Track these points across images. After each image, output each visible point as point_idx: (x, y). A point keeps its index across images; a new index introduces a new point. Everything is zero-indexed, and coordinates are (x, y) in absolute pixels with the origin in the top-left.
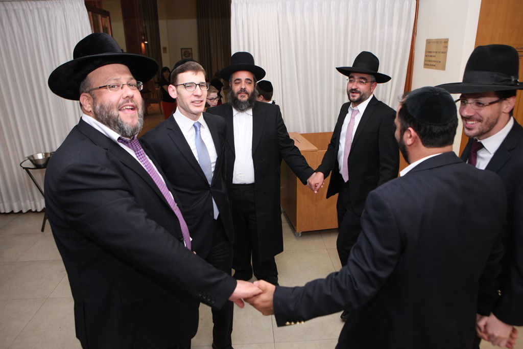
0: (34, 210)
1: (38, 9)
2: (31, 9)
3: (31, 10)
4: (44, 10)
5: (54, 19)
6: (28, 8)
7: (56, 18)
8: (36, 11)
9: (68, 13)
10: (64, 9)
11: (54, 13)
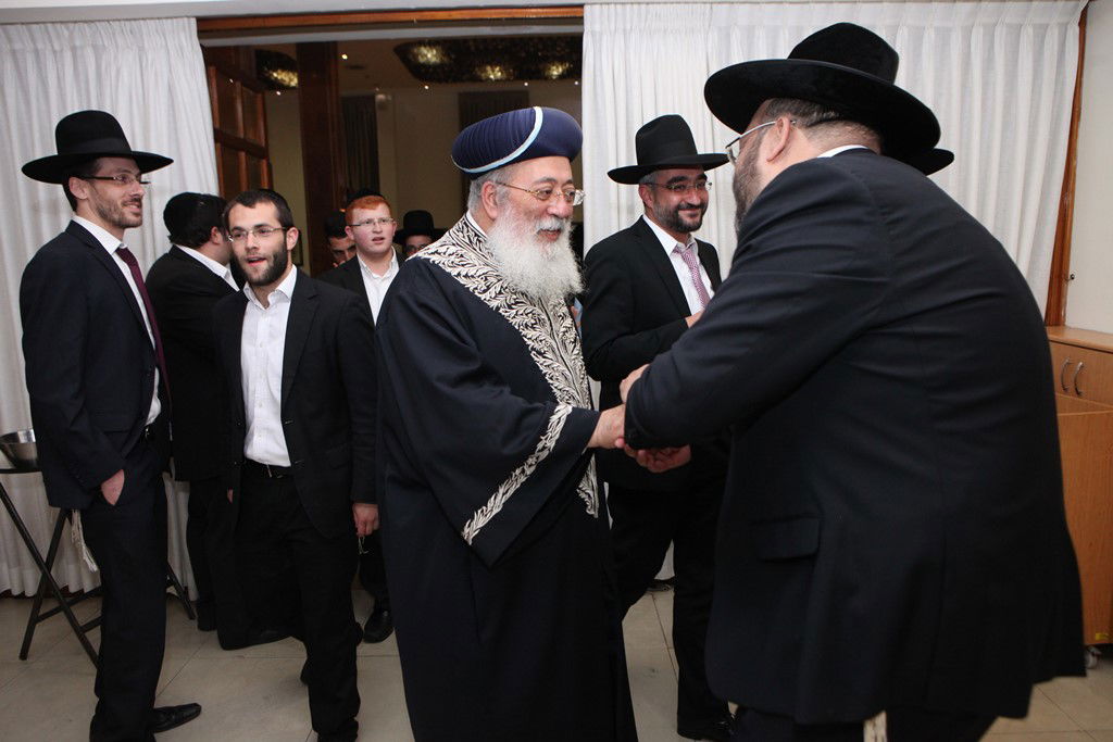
0: (16, 592)
1: (74, 49)
2: (57, 47)
3: (55, 52)
4: (89, 52)
5: (113, 74)
6: (50, 48)
7: (118, 71)
8: (68, 55)
9: (150, 57)
10: (141, 49)
11: (116, 58)
